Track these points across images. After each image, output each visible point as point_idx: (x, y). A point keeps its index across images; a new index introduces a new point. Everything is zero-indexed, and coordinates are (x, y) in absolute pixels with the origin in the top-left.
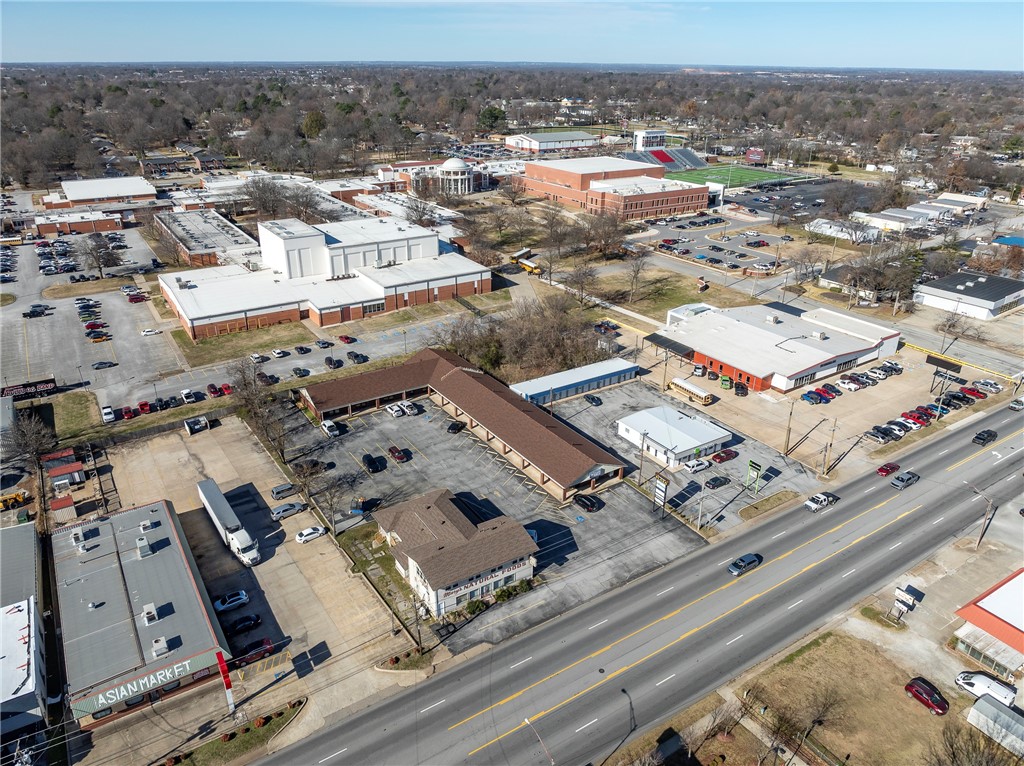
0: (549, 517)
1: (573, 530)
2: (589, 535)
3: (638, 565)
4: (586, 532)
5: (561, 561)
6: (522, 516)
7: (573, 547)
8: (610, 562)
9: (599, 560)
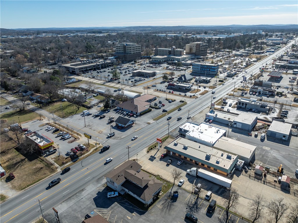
0: (105, 210)
1: (95, 207)
2: (89, 206)
3: (73, 199)
4: (90, 207)
5: (99, 193)
6: (115, 208)
7: (95, 199)
8: (82, 197)
9: (86, 197)
